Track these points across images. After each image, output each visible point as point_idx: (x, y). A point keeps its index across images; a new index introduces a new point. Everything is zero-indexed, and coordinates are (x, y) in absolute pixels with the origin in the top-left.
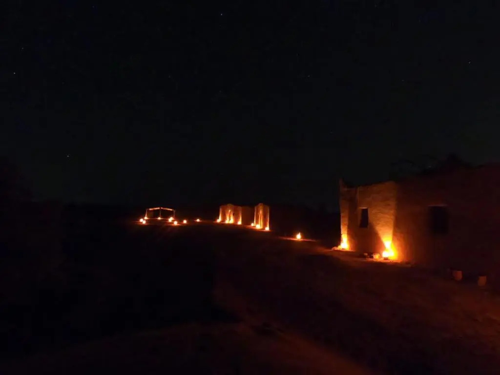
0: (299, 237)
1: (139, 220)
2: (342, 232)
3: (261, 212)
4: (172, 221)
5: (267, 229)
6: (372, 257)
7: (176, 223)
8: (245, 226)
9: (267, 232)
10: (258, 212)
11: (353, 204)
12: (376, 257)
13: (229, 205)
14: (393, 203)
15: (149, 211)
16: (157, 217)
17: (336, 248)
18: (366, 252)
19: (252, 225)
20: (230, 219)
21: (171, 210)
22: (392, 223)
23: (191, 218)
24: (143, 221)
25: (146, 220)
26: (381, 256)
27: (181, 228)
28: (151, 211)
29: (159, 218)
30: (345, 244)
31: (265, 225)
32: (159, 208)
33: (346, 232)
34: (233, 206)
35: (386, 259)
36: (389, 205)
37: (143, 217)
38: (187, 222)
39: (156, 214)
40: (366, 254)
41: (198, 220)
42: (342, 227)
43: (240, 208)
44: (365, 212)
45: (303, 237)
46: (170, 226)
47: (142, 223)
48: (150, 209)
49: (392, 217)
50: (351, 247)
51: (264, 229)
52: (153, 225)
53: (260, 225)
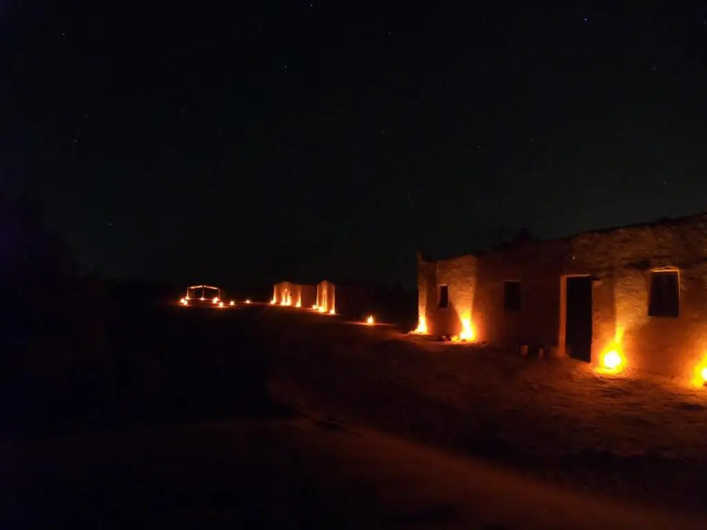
0: (370, 321)
1: (179, 300)
2: (420, 314)
3: (325, 292)
4: (218, 302)
5: (333, 312)
6: (450, 340)
7: (221, 305)
8: (304, 309)
9: (332, 317)
10: (321, 291)
11: (432, 281)
12: (455, 340)
13: (286, 284)
14: (472, 279)
15: (190, 290)
16: (201, 297)
17: (412, 332)
18: (444, 335)
19: (314, 307)
20: (286, 301)
21: (216, 289)
22: (471, 302)
23: (239, 298)
24: (184, 302)
25: (188, 301)
26: (459, 338)
27: (228, 311)
28: (193, 289)
29: (202, 299)
30: (423, 327)
31: (329, 307)
32: (201, 287)
33: (424, 313)
34: (291, 284)
35: (464, 341)
36: (469, 282)
37: (184, 296)
38: (235, 303)
39: (198, 293)
40: (444, 337)
41: (248, 302)
42: (420, 307)
43: (299, 288)
44: (445, 290)
45: (376, 320)
46: (215, 308)
47: (183, 304)
48: (192, 288)
49: (472, 295)
50: (429, 331)
51: (328, 312)
52: (195, 307)
53: (323, 307)
